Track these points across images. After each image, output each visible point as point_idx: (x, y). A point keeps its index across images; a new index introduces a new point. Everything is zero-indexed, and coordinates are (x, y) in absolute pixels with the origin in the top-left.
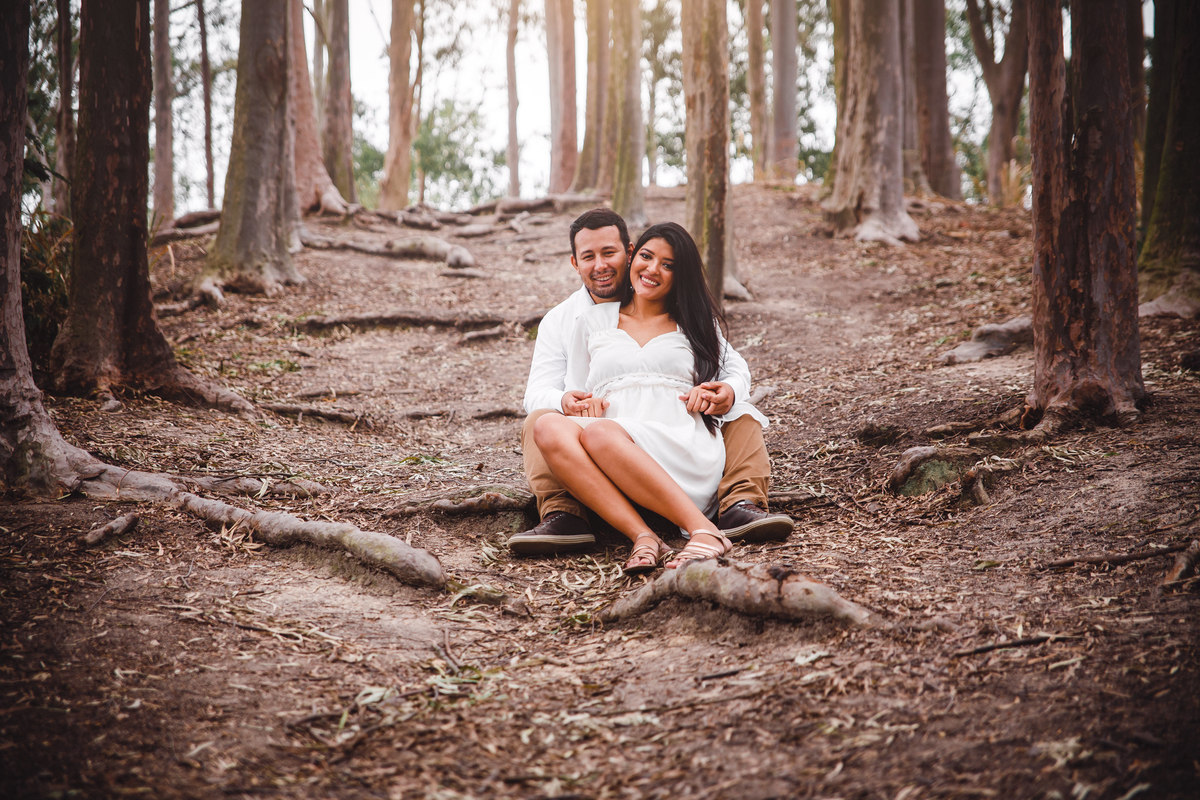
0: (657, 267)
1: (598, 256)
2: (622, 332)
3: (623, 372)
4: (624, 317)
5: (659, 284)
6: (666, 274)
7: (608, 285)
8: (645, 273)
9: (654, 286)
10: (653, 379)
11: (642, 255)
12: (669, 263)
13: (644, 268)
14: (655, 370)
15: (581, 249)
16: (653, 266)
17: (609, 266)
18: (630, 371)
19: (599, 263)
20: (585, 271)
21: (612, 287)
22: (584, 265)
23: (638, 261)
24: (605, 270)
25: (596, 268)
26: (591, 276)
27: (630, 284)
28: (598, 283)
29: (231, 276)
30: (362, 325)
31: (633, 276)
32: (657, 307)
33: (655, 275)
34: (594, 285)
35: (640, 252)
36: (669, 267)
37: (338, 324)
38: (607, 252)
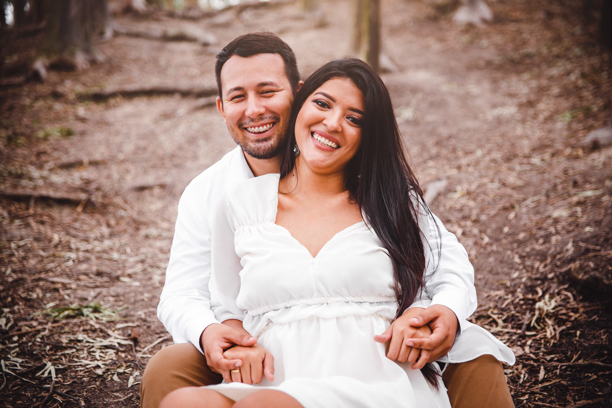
0: (340, 119)
1: (251, 96)
2: (282, 232)
3: (291, 298)
4: (286, 200)
5: (339, 146)
6: (352, 131)
7: (266, 140)
8: (319, 128)
9: (332, 149)
10: (337, 308)
11: (316, 101)
12: (356, 115)
13: (319, 121)
14: (338, 293)
15: (229, 85)
16: (333, 118)
17: (268, 110)
18: (301, 297)
19: (253, 105)
20: (232, 118)
21: (272, 142)
22: (231, 109)
23: (309, 110)
24: (261, 116)
25: (248, 113)
26: (240, 124)
27: (294, 143)
28: (252, 137)
29: (54, 58)
30: (129, 95)
31: (300, 132)
32: (334, 182)
33: (335, 132)
34: (245, 138)
35: (313, 96)
36: (355, 122)
37: (114, 95)
38: (264, 90)
